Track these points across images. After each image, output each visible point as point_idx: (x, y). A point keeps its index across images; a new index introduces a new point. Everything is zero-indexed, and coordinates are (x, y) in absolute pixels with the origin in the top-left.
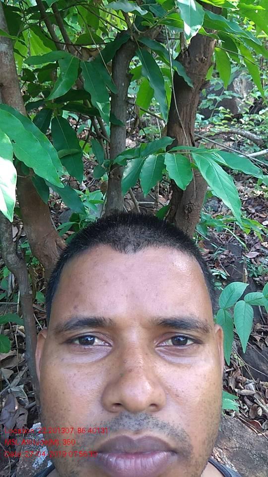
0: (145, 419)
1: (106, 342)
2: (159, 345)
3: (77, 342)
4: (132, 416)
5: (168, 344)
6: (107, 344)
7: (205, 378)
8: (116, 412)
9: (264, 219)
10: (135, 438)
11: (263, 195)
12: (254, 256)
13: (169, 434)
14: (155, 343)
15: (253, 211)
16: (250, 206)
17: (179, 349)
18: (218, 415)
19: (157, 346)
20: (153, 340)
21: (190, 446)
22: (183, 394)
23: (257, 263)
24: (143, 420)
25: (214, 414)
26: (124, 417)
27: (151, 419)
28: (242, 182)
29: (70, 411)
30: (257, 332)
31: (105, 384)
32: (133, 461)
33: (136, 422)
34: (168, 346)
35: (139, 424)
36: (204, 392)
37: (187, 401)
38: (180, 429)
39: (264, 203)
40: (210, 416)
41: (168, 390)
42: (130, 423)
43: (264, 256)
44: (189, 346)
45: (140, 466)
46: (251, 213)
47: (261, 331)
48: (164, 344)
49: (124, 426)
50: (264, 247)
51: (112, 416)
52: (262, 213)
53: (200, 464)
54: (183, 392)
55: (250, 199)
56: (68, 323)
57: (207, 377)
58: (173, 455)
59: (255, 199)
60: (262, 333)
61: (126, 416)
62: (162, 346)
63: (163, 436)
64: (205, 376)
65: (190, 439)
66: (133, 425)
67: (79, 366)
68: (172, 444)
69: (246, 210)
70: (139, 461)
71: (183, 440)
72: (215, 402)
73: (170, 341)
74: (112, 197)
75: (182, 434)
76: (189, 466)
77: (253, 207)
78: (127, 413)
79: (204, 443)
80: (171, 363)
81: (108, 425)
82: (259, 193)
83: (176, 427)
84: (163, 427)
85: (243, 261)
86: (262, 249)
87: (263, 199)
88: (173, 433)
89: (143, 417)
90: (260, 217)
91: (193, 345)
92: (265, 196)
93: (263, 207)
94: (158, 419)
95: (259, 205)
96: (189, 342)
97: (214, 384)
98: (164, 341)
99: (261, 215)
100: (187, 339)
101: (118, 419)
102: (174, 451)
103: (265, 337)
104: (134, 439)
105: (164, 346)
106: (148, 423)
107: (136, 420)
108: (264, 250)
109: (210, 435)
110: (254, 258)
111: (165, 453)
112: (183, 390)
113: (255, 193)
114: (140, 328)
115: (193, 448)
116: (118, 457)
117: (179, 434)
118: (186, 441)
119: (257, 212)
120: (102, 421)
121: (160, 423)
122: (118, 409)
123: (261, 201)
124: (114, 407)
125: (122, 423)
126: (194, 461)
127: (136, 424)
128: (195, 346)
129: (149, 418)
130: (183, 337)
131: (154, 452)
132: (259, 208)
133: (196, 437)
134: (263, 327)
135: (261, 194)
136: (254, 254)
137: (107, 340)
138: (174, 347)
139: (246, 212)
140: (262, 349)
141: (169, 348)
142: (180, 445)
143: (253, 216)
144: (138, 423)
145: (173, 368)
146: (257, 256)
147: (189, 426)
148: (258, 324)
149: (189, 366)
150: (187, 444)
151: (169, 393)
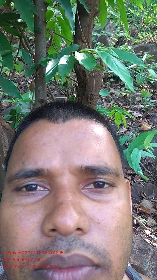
0: (74, 240)
1: (45, 188)
2: (84, 188)
3: (24, 189)
4: (63, 238)
5: (90, 187)
6: (46, 189)
7: (119, 210)
8: (52, 237)
9: (128, 109)
10: (66, 255)
11: (126, 95)
12: (124, 131)
13: (93, 253)
14: (81, 186)
15: (122, 105)
16: (119, 102)
17: (98, 191)
18: (130, 238)
19: (83, 189)
20: (80, 184)
21: (110, 261)
22: (103, 222)
23: (126, 135)
24: (72, 241)
25: (127, 237)
26: (57, 240)
27: (78, 241)
28: (114, 88)
29: (17, 238)
30: (129, 175)
31: (44, 216)
32: (66, 274)
33: (67, 243)
34: (91, 189)
35: (70, 245)
36: (119, 220)
37: (106, 227)
38: (101, 248)
39: (127, 100)
40: (124, 239)
41: (91, 220)
42: (62, 244)
43: (130, 130)
44: (106, 189)
45: (71, 278)
46: (120, 106)
47: (131, 174)
48: (88, 187)
49: (58, 247)
50: (129, 126)
51: (49, 240)
52: (126, 106)
53: (119, 274)
54: (103, 220)
55: (119, 98)
56: (17, 174)
57: (120, 209)
58: (97, 269)
59: (122, 98)
60: (132, 175)
61: (59, 239)
62: (86, 189)
63: (88, 254)
64: (119, 209)
65: (110, 256)
66: (65, 246)
67: (24, 206)
68: (96, 260)
69: (117, 104)
70: (70, 274)
71: (104, 257)
72: (127, 228)
73: (92, 185)
74: (39, 90)
75: (103, 252)
76: (111, 277)
77: (121, 102)
78: (59, 236)
79: (121, 259)
80: (93, 200)
81: (46, 247)
82: (124, 94)
83: (98, 247)
84: (88, 247)
85: (118, 134)
86: (128, 127)
87: (127, 97)
88: (96, 252)
89: (72, 239)
90: (126, 108)
91: (109, 187)
92: (128, 96)
93: (127, 103)
94: (85, 241)
95: (125, 101)
96: (106, 186)
97: (126, 214)
98: (88, 185)
99: (126, 107)
100: (104, 183)
101: (53, 242)
102: (97, 266)
103: (133, 177)
104: (65, 257)
105: (88, 189)
106: (76, 244)
107: (67, 242)
108: (129, 127)
109: (125, 253)
110: (124, 132)
111: (91, 268)
112: (103, 219)
113: (122, 94)
114: (70, 175)
115: (112, 263)
116: (53, 272)
117: (101, 253)
118: (106, 258)
119: (124, 105)
120: (41, 245)
121: (86, 244)
122: (54, 234)
123: (126, 99)
124: (51, 232)
125: (56, 244)
126: (114, 272)
127: (67, 245)
128: (111, 188)
129: (76, 240)
130: (102, 182)
131: (81, 266)
132: (125, 103)
133: (114, 254)
134: (132, 172)
135: (125, 95)
136: (124, 130)
137: (47, 186)
138: (95, 190)
139: (118, 105)
140: (133, 185)
141: (92, 190)
142: (102, 260)
143: (122, 108)
144: (68, 244)
145: (95, 203)
146: (126, 131)
147: (108, 246)
148: (129, 170)
149: (107, 202)
150: (108, 260)
151: (92, 221)
